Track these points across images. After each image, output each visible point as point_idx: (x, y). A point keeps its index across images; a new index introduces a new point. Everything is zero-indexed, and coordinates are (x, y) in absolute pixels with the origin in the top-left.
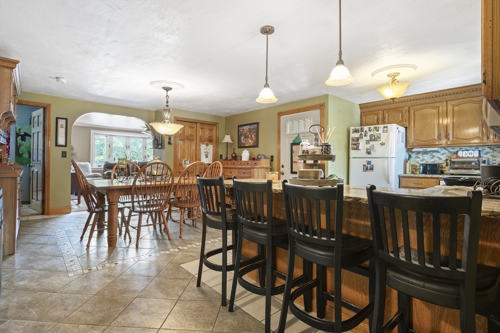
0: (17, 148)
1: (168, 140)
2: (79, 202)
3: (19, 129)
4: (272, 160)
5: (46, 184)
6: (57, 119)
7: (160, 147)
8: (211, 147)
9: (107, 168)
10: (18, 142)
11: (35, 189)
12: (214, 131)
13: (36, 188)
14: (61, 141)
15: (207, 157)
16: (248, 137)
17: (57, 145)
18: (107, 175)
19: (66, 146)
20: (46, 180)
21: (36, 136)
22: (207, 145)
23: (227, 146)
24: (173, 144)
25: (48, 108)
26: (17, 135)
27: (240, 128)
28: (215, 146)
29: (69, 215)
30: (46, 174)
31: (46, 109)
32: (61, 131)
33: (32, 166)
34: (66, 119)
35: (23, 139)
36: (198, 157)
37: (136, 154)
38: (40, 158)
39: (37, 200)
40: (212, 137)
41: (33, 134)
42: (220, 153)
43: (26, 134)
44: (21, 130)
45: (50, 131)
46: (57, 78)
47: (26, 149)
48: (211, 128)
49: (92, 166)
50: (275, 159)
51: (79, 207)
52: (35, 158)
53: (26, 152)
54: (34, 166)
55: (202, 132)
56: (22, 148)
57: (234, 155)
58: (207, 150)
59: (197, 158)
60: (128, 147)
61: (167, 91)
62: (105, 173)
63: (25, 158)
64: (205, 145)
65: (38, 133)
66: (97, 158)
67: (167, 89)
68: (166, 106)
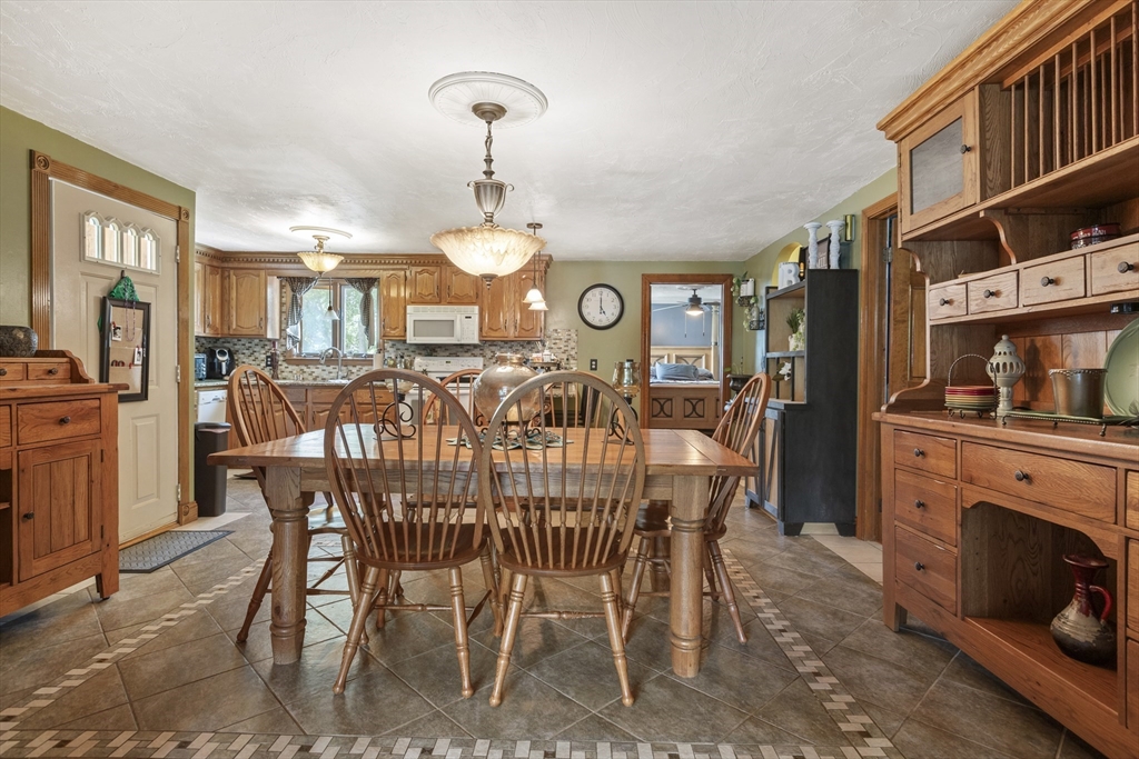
61: (490, 123)
67: (490, 112)
68: (484, 177)
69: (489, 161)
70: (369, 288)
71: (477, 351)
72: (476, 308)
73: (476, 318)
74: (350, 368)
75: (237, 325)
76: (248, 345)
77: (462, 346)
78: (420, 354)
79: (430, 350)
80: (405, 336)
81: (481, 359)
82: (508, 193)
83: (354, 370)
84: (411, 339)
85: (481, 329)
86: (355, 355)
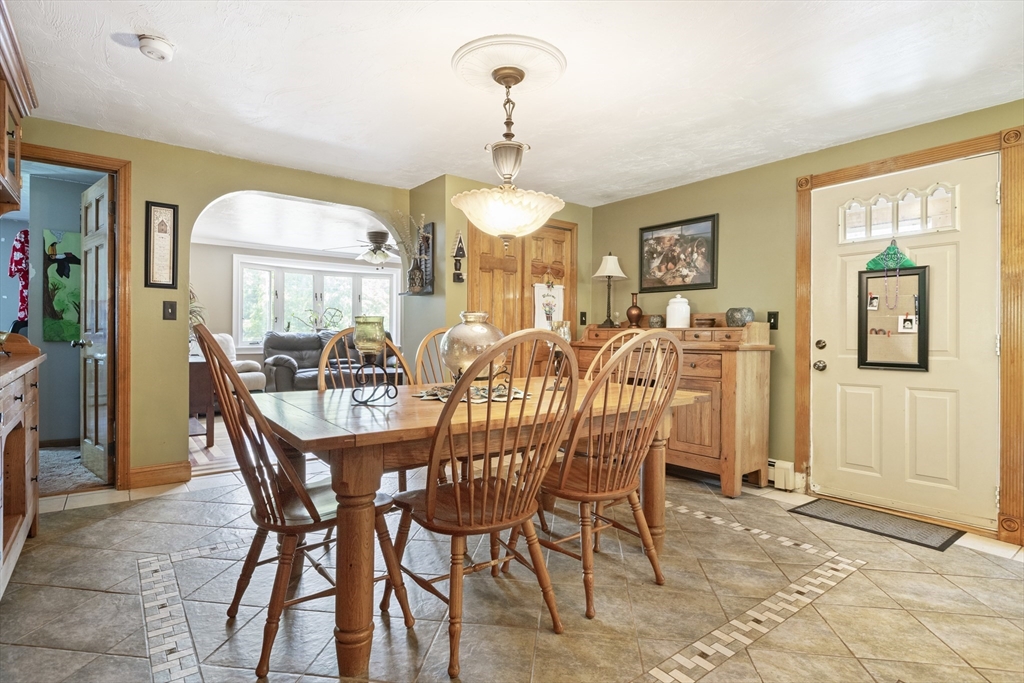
0: (48, 295)
1: (454, 271)
2: (210, 443)
3: (52, 245)
4: (774, 327)
5: (120, 398)
6: (149, 205)
7: (429, 289)
8: (559, 290)
9: (273, 348)
10: (50, 280)
11: (91, 401)
12: (566, 246)
13: (93, 400)
14: (161, 273)
15: (549, 317)
16: (675, 260)
17: (148, 283)
18: (274, 365)
19: (173, 286)
20: (120, 386)
21: (91, 258)
22: (550, 285)
23: (609, 286)
24: (466, 281)
25: (122, 172)
26: (48, 260)
27: (648, 235)
28: (568, 288)
29: (185, 489)
30: (120, 369)
31: (116, 174)
32: (162, 243)
33: (83, 345)
34: (175, 208)
35: (63, 271)
36: (526, 318)
37: (338, 313)
38: (104, 323)
39: (97, 443)
40: (561, 263)
41: (86, 253)
42: (581, 308)
43: (72, 259)
44: (57, 246)
45: (129, 242)
46: (141, 37)
47: (71, 299)
48: (560, 237)
49: (237, 342)
50: (786, 323)
51: (211, 458)
52: (90, 321)
53: (71, 307)
54: (91, 345)
55: (538, 248)
56: (60, 296)
57: (634, 312)
58: (550, 299)
59: (526, 322)
60: (319, 296)
61: (508, 87)
62: (270, 360)
63: (70, 324)
64: (544, 286)
65: (97, 248)
66: (247, 324)
67: (508, 77)
68: (504, 139)
69: (509, 123)
82: (525, 152)
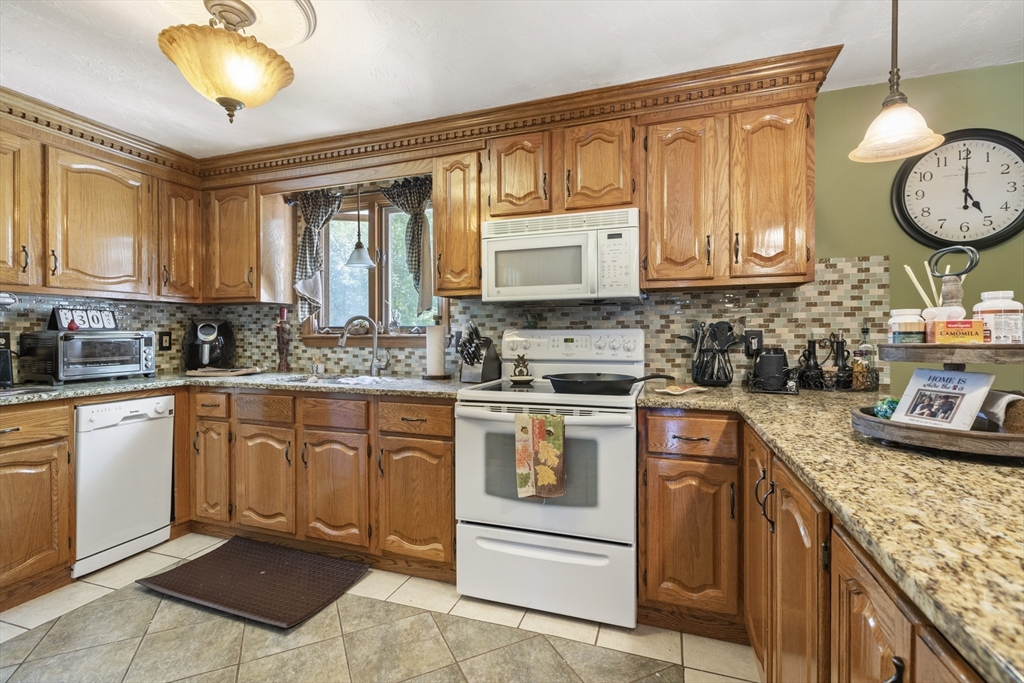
70: (420, 203)
71: (630, 316)
72: (633, 213)
73: (632, 237)
74: (396, 352)
75: (222, 283)
76: (255, 316)
77: (598, 303)
78: (513, 325)
79: (533, 315)
80: (479, 287)
81: (641, 333)
83: (401, 355)
84: (490, 292)
85: (644, 264)
86: (402, 329)
